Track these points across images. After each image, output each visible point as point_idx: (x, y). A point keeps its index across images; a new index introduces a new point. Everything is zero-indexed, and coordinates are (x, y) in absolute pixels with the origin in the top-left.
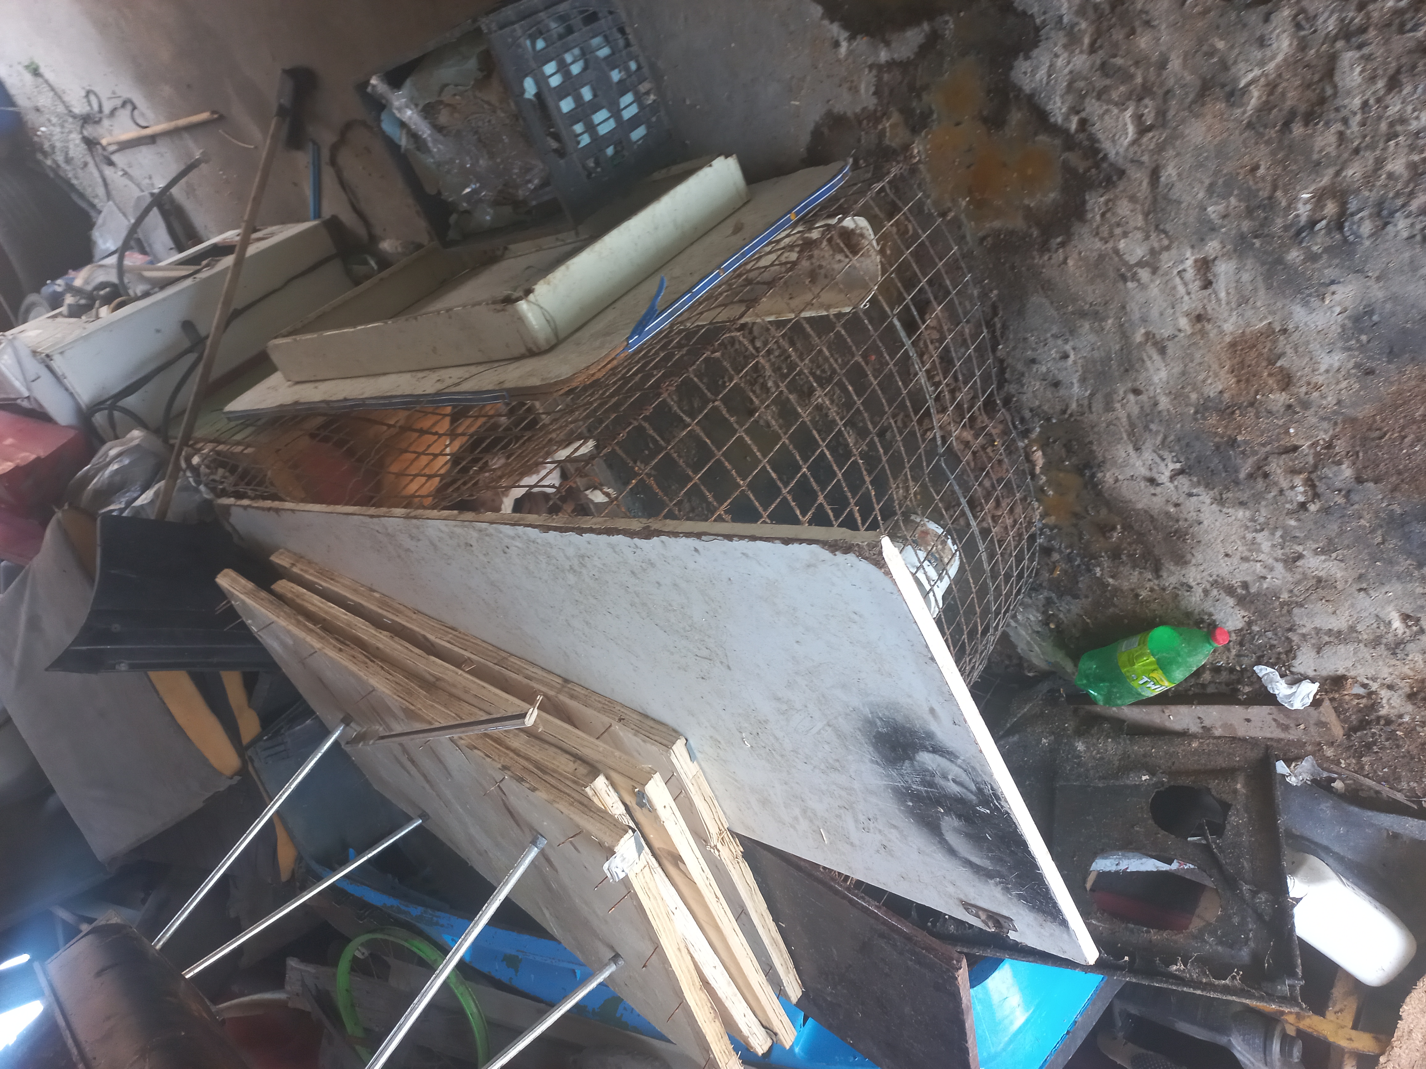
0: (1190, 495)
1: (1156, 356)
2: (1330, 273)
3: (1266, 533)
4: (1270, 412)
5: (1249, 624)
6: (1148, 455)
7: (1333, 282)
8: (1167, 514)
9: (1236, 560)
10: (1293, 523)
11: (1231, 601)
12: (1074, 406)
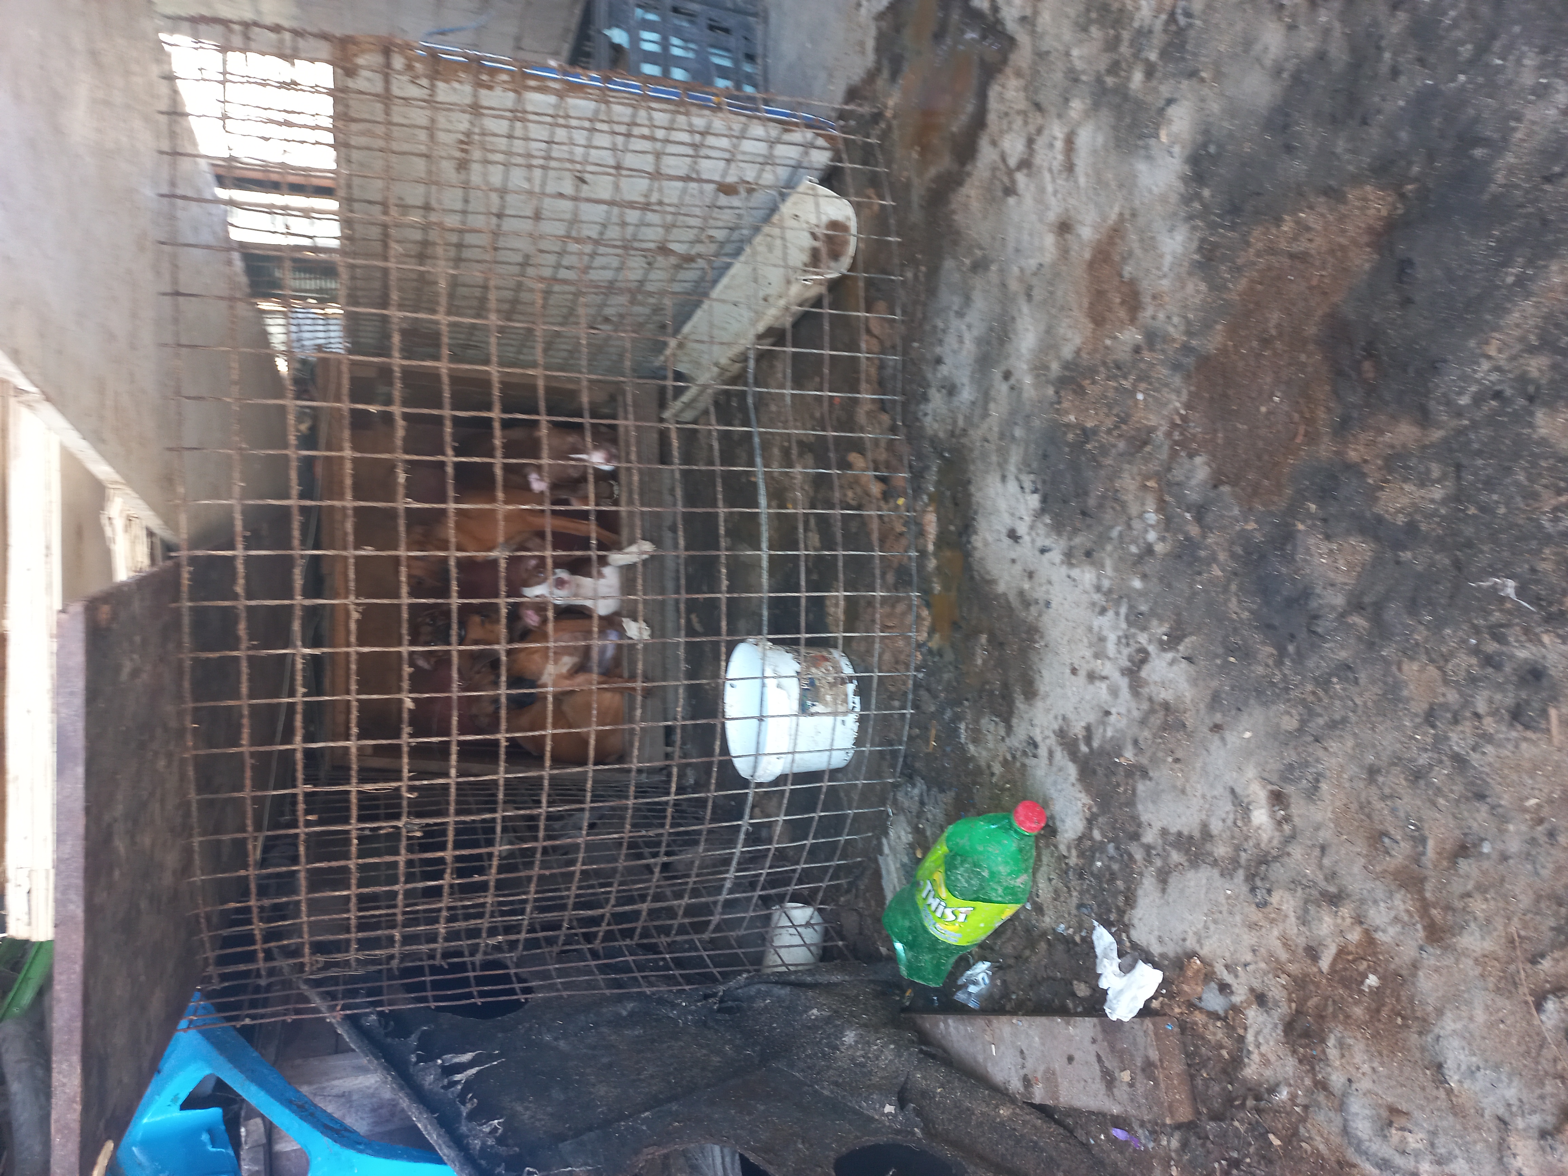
0: (1043, 551)
1: (1025, 309)
2: (1165, 90)
3: (1110, 614)
4: (1118, 367)
5: (1090, 822)
6: (1012, 486)
7: (1170, 102)
8: (1021, 593)
9: (1081, 679)
10: (1137, 584)
11: (1072, 770)
12: (961, 423)
